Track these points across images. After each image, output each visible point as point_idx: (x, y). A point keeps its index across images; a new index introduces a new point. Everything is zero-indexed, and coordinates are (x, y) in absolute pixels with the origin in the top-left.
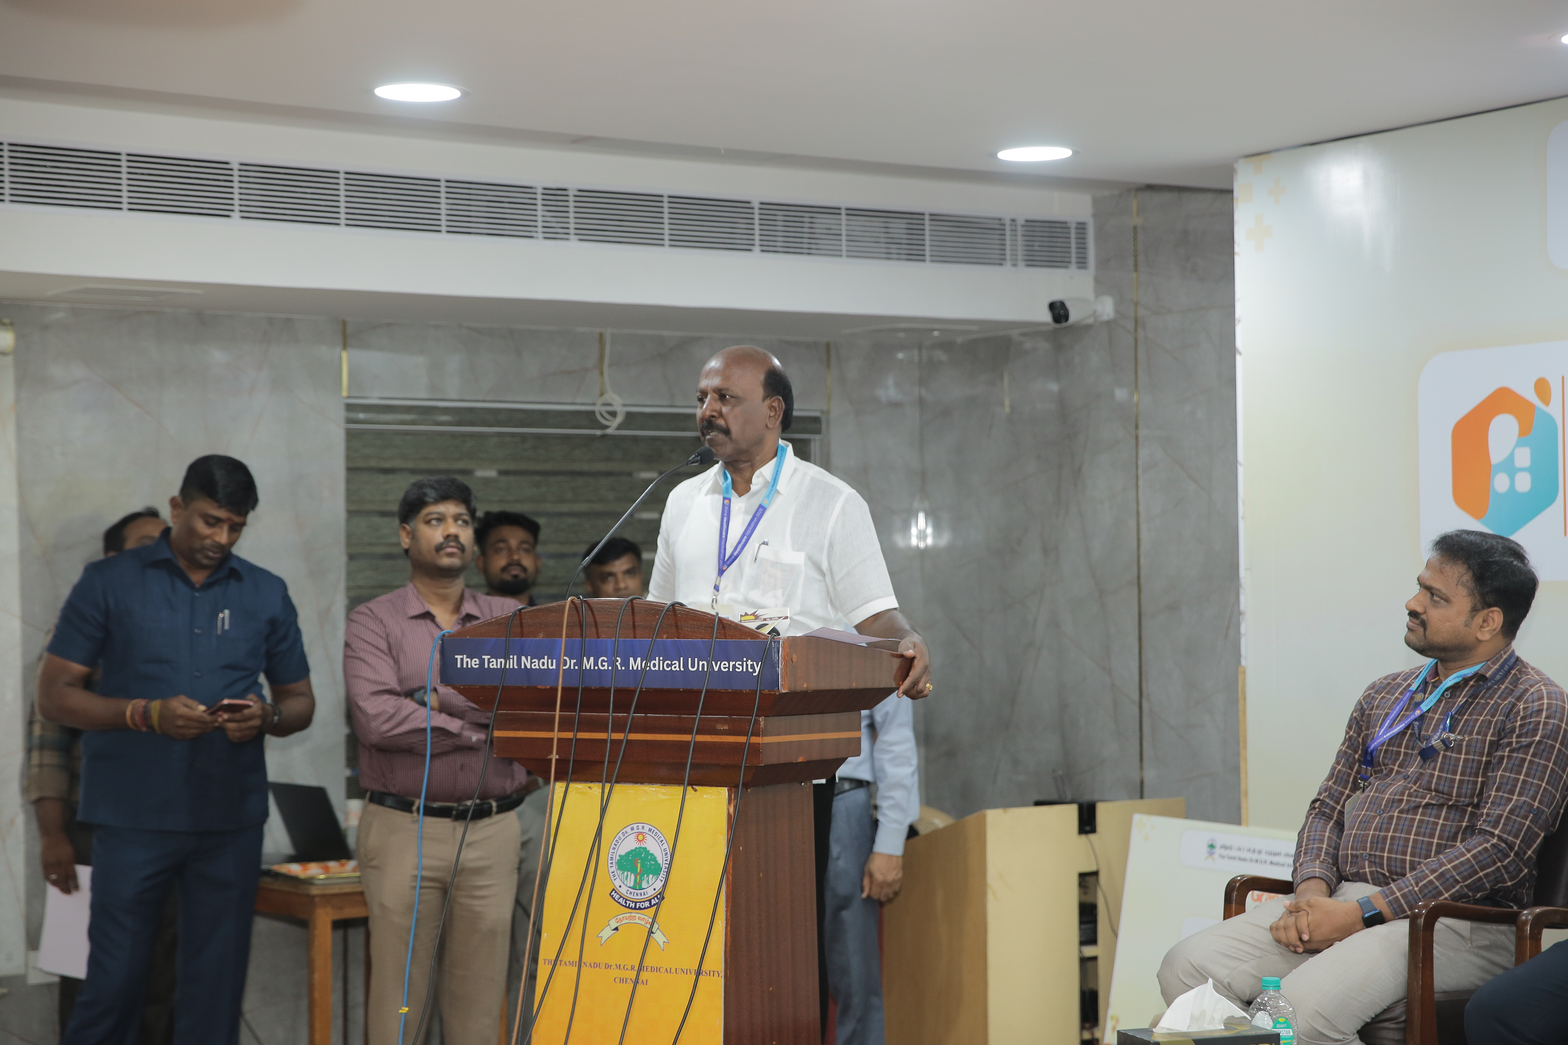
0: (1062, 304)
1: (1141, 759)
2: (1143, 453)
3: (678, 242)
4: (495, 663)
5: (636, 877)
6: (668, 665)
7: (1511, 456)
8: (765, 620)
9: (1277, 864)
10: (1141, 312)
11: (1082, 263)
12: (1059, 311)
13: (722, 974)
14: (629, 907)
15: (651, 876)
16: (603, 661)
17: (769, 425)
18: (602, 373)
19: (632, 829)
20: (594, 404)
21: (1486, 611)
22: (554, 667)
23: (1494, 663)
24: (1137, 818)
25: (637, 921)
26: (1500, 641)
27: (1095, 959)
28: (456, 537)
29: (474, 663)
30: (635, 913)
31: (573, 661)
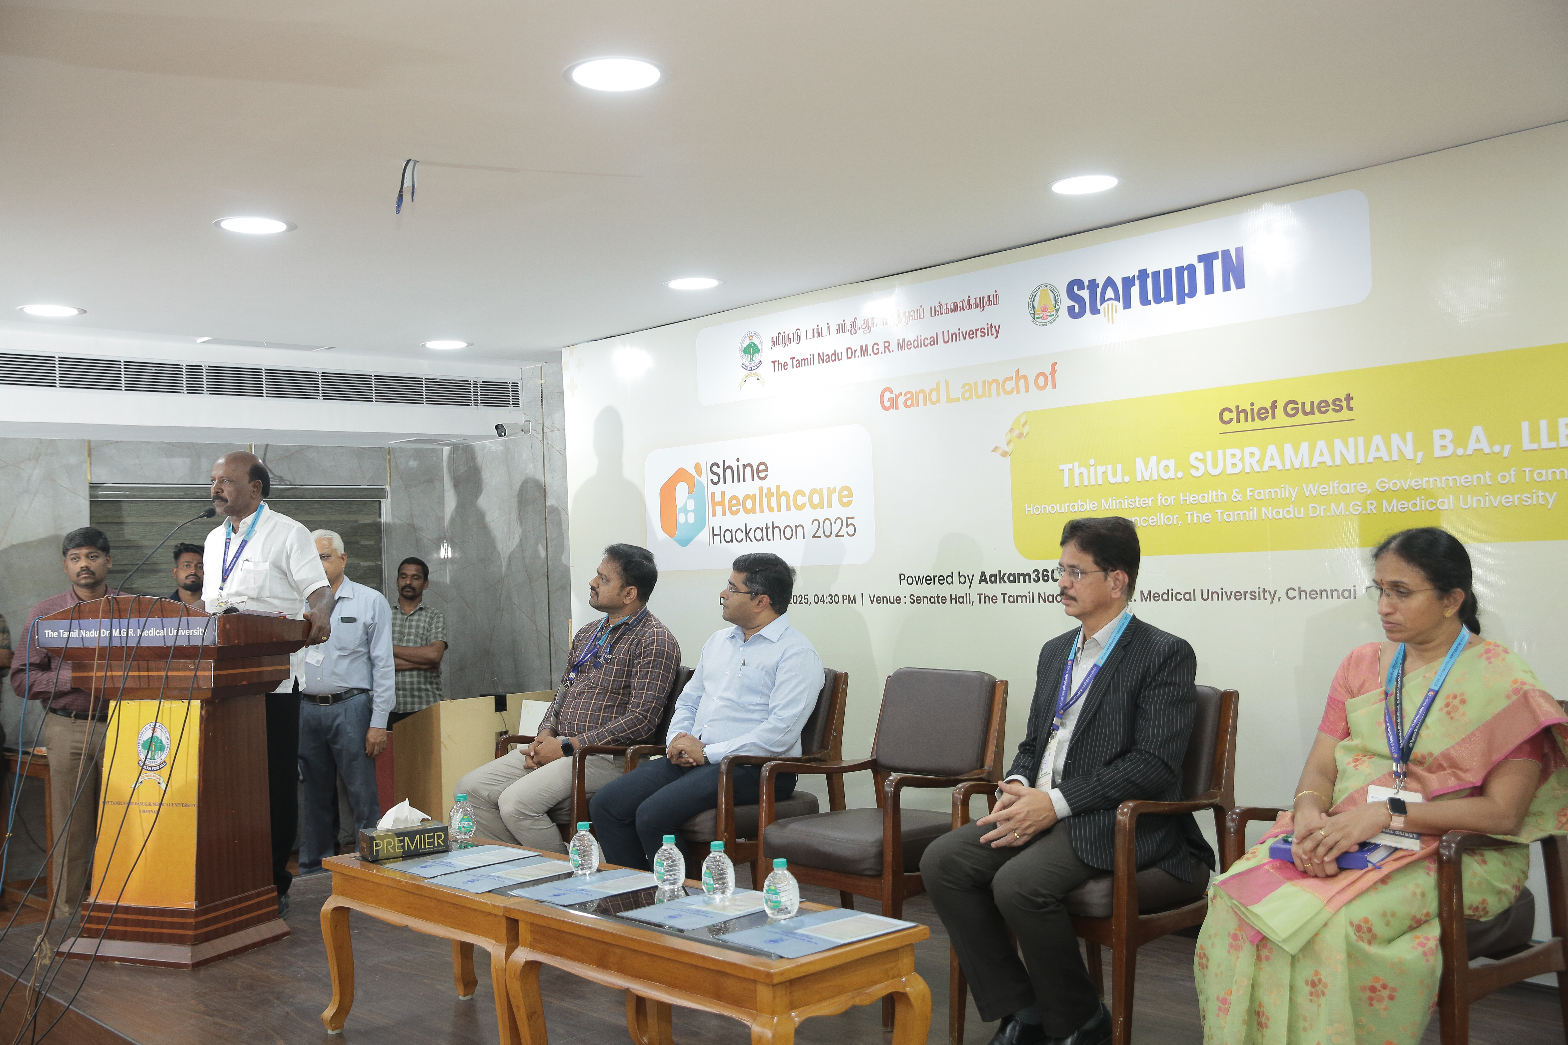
0: (503, 426)
6: (158, 633)
7: (686, 504)
12: (499, 429)
13: (196, 806)
15: (160, 752)
16: (124, 631)
17: (253, 496)
21: (629, 588)
23: (634, 616)
24: (527, 702)
25: (152, 777)
26: (638, 604)
28: (87, 567)
29: (55, 635)
30: (151, 773)
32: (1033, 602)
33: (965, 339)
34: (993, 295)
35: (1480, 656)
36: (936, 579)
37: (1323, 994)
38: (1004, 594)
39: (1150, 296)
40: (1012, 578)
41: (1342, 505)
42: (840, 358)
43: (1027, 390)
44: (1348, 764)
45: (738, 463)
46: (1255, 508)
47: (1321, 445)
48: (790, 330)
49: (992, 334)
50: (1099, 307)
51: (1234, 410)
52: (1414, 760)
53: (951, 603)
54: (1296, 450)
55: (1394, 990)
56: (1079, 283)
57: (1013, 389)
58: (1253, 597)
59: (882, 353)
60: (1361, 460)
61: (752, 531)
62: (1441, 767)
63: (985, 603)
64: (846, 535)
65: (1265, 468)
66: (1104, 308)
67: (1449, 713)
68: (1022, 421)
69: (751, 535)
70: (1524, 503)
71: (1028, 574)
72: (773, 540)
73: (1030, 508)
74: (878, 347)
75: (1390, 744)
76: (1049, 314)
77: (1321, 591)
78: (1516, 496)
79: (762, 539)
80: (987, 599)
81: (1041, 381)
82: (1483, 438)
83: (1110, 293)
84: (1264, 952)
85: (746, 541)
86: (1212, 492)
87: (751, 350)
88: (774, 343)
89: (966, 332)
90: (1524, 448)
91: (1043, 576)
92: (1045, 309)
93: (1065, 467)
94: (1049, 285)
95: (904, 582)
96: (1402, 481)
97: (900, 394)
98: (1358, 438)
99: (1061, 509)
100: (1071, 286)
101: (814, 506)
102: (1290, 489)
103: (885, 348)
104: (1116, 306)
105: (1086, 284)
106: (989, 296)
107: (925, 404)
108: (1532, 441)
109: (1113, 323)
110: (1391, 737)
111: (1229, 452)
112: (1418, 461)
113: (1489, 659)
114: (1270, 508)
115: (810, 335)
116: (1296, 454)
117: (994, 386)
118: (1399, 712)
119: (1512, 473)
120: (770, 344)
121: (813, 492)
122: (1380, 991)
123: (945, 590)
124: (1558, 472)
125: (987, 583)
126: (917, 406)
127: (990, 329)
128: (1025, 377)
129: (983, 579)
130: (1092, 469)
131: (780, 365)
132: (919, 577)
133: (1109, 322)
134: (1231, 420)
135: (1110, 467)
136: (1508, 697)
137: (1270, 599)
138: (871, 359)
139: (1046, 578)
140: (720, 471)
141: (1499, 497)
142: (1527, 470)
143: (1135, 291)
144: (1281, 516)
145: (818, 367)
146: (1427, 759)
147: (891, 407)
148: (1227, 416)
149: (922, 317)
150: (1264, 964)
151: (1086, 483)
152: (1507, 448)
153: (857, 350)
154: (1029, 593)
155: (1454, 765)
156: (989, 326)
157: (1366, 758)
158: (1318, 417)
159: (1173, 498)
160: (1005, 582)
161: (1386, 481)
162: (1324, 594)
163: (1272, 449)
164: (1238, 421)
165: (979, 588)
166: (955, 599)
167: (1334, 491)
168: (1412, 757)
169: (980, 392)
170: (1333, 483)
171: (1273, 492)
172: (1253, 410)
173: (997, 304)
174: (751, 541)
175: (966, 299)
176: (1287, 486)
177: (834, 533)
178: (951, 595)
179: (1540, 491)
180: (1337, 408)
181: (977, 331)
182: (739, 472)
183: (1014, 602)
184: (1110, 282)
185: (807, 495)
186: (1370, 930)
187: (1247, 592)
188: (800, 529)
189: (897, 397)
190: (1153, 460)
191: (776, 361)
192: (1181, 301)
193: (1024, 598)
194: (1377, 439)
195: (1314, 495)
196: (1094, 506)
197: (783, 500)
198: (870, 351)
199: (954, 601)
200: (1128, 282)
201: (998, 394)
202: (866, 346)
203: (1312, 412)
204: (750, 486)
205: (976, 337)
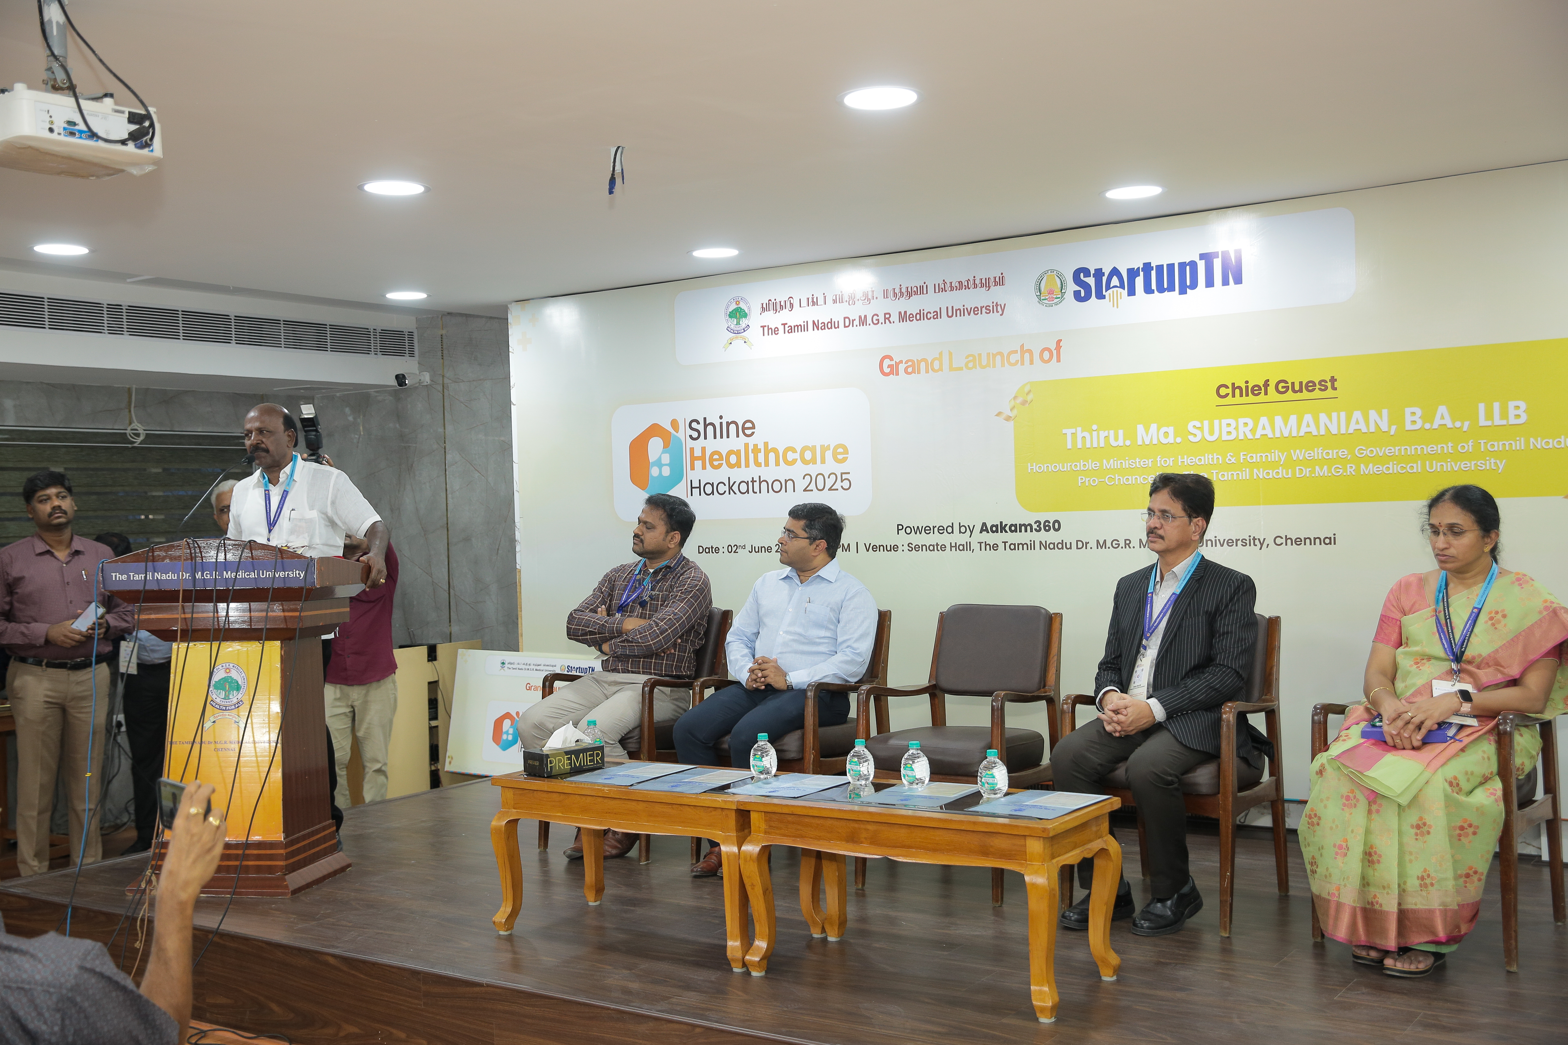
0: (403, 376)
1: (450, 622)
2: (449, 457)
3: (188, 337)
4: (137, 577)
5: (226, 693)
6: (247, 575)
7: (660, 458)
8: (294, 548)
9: (540, 670)
10: (446, 381)
11: (412, 354)
12: (400, 379)
14: (221, 710)
15: (235, 692)
17: (289, 445)
18: (130, 411)
19: (222, 666)
20: (126, 430)
21: (671, 533)
22: (176, 578)
23: (673, 560)
24: (460, 651)
25: (227, 717)
26: (677, 548)
27: (437, 727)
28: (59, 507)
29: (125, 577)
30: (226, 713)
31: (188, 575)
32: (1034, 549)
33: (969, 314)
34: (1000, 277)
35: (1513, 583)
36: (936, 529)
37: (1429, 833)
38: (1005, 543)
39: (1154, 287)
40: (1013, 528)
41: (1325, 467)
42: (836, 326)
43: (1032, 363)
44: (1411, 666)
45: (721, 421)
46: (1247, 469)
47: (1308, 418)
48: (782, 298)
49: (998, 312)
50: (1104, 293)
51: (1230, 386)
52: (1465, 660)
53: (951, 550)
54: (1286, 421)
55: (1477, 827)
56: (1086, 272)
57: (1017, 361)
58: (1244, 544)
59: (882, 323)
60: (1343, 431)
61: (736, 485)
62: (1488, 665)
63: (986, 550)
64: (840, 489)
65: (1258, 436)
66: (1110, 294)
67: (1493, 625)
68: (1026, 390)
69: (735, 488)
70: (1479, 468)
71: (1030, 525)
72: (760, 492)
73: (1033, 466)
74: (878, 318)
75: (1445, 649)
76: (1055, 297)
77: (1305, 539)
78: (1473, 463)
79: (748, 491)
80: (988, 546)
81: (1046, 355)
82: (1446, 415)
83: (1115, 281)
84: (1374, 807)
85: (730, 494)
86: (1208, 455)
87: (738, 314)
88: (764, 309)
89: (971, 308)
90: (1481, 424)
91: (1045, 526)
92: (1051, 292)
93: (1069, 432)
94: (1055, 272)
95: (902, 532)
96: (1378, 449)
97: (901, 362)
98: (1341, 413)
99: (1063, 467)
100: (1077, 274)
101: (805, 462)
102: (1280, 453)
103: (885, 318)
104: (1121, 293)
105: (1092, 272)
106: (995, 278)
107: (927, 372)
108: (1486, 419)
109: (1117, 307)
110: (1445, 643)
111: (1224, 422)
112: (1392, 433)
113: (1520, 585)
114: (1261, 469)
115: (804, 303)
116: (1286, 425)
117: (998, 358)
118: (1449, 625)
119: (1470, 444)
120: (759, 310)
121: (805, 449)
122: (1467, 829)
123: (945, 539)
124: (1507, 444)
125: (988, 532)
126: (919, 372)
127: (995, 307)
128: (1030, 352)
129: (984, 528)
130: (1095, 433)
131: (770, 330)
132: (918, 527)
133: (1113, 306)
134: (1227, 395)
135: (1112, 432)
136: (1540, 612)
137: (1259, 546)
138: (870, 329)
139: (1047, 528)
140: (701, 427)
141: (1459, 463)
142: (1482, 442)
143: (1139, 281)
144: (1271, 476)
145: (812, 333)
146: (1476, 660)
147: (891, 373)
148: (1223, 391)
149: (925, 292)
150: (1374, 816)
151: (1088, 445)
152: (1466, 424)
153: (855, 320)
154: (1031, 541)
155: (1497, 664)
156: (995, 304)
157: (1425, 661)
158: (1305, 394)
159: (1171, 459)
160: (1006, 532)
161: (1364, 449)
162: (1308, 541)
163: (1264, 420)
164: (1234, 396)
165: (978, 537)
166: (955, 547)
167: (1318, 456)
168: (1464, 658)
169: (984, 362)
170: (1318, 450)
171: (1264, 457)
172: (1247, 387)
173: (1003, 285)
174: (735, 494)
175: (972, 279)
176: (1276, 451)
177: (827, 487)
178: (951, 543)
179: (1492, 459)
180: (1323, 388)
181: (982, 308)
182: (723, 429)
183: (1015, 549)
184: (1115, 272)
185: (799, 452)
186: (1458, 785)
187: (1239, 540)
188: (790, 484)
189: (897, 364)
190: (1154, 427)
191: (766, 326)
192: (1183, 291)
193: (1025, 546)
194: (1357, 415)
195: (1301, 459)
196: (1096, 465)
197: (772, 456)
198: (869, 321)
199: (954, 549)
200: (1133, 273)
201: (1003, 365)
202: (865, 316)
203: (1301, 391)
204: (735, 442)
205: (981, 313)
